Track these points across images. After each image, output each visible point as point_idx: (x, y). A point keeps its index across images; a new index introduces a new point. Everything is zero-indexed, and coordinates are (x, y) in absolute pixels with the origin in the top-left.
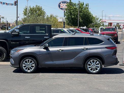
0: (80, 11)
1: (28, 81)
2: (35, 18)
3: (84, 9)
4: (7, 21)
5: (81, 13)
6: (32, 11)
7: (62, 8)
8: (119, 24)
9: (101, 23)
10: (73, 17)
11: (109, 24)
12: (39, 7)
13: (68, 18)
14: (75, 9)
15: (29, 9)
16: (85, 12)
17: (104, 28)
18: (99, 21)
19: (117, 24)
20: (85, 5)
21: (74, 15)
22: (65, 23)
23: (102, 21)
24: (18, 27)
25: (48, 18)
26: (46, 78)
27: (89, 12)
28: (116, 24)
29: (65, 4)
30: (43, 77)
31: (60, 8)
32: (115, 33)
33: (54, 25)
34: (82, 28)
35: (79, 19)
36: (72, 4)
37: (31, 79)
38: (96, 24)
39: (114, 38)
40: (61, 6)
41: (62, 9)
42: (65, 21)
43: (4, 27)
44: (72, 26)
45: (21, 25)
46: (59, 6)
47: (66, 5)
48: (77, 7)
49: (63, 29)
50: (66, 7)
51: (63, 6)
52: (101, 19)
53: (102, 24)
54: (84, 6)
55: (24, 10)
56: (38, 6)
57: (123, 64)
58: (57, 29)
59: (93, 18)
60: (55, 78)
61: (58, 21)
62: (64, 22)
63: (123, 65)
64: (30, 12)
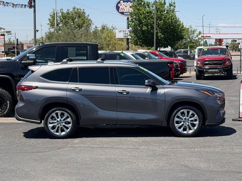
0: (159, 18)
1: (51, 152)
2: (70, 31)
3: (165, 12)
4: (17, 39)
5: (160, 20)
6: (65, 18)
7: (123, 11)
8: (236, 41)
9: (200, 40)
10: (145, 28)
11: (216, 42)
12: (80, 11)
13: (135, 31)
14: (148, 13)
15: (60, 14)
16: (169, 19)
17: (205, 48)
18: (197, 36)
19: (232, 41)
20: (167, 4)
21: (147, 25)
22: (130, 41)
23: (202, 35)
24: (34, 49)
25: (95, 32)
26: (88, 147)
27: (176, 18)
28: (230, 42)
29: (128, 4)
30: (82, 145)
31: (120, 11)
32: (227, 59)
33: (108, 45)
34: (162, 49)
35: (157, 33)
36: (143, 3)
37: (58, 149)
38: (191, 42)
39: (225, 67)
40: (121, 7)
41: (122, 13)
42: (129, 37)
43: (11, 50)
44: (143, 46)
45: (39, 44)
46: (118, 8)
47: (131, 5)
48: (153, 9)
49: (124, 52)
50: (131, 10)
51: (125, 8)
52: (200, 32)
53: (202, 42)
54: (166, 7)
55: (50, 17)
56: (78, 10)
57: (239, 117)
58: (111, 53)
59: (184, 30)
60: (105, 146)
61: (115, 36)
62: (128, 39)
63: (239, 121)
64: (62, 21)
